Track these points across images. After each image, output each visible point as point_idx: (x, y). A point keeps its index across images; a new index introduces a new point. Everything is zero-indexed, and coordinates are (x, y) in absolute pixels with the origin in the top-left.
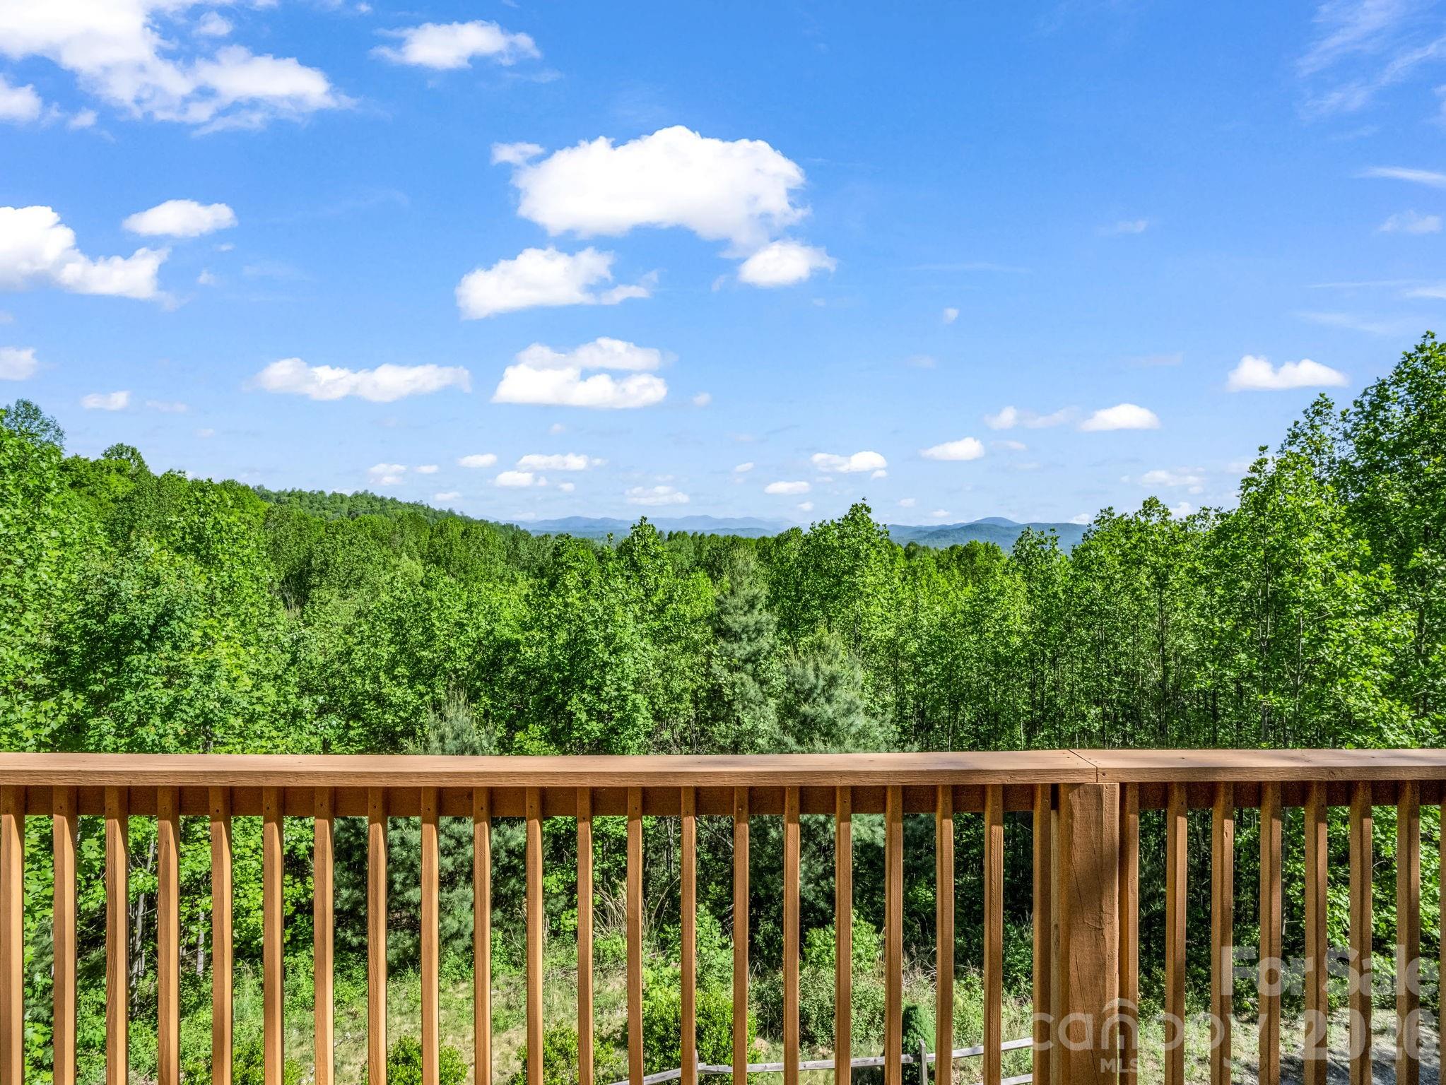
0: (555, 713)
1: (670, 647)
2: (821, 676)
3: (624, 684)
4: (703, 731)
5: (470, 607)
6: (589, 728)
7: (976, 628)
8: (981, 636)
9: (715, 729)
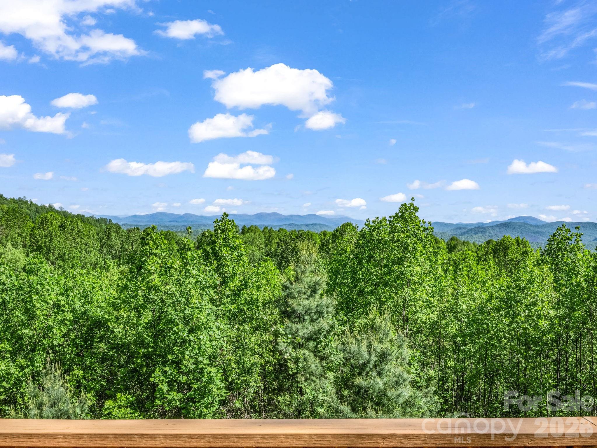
0: (141, 384)
1: (241, 328)
2: (374, 353)
3: (200, 359)
4: (270, 400)
5: (66, 291)
6: (170, 397)
7: (508, 312)
8: (513, 319)
9: (280, 398)
